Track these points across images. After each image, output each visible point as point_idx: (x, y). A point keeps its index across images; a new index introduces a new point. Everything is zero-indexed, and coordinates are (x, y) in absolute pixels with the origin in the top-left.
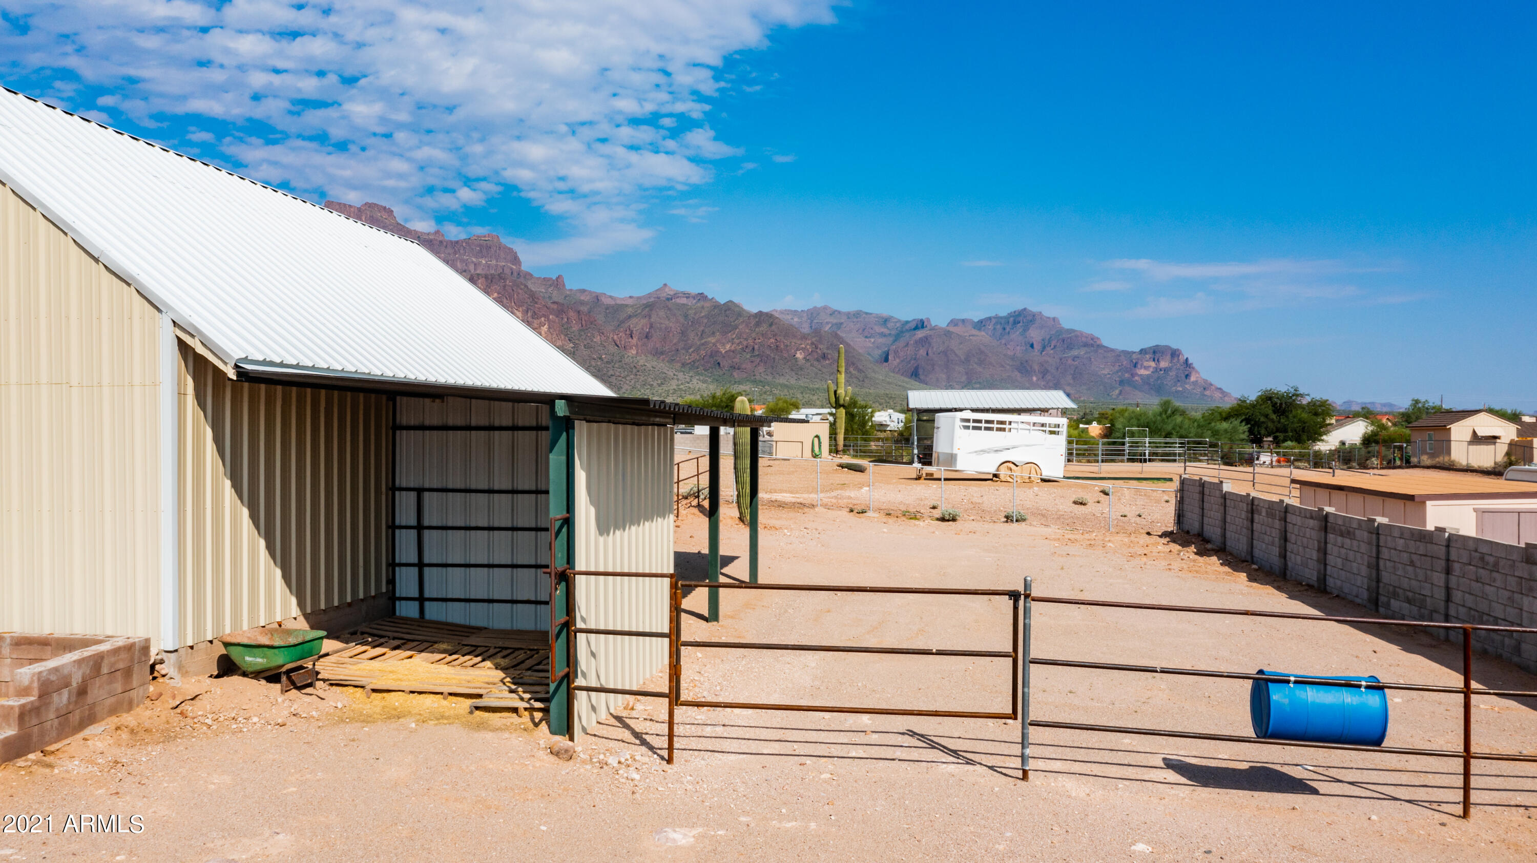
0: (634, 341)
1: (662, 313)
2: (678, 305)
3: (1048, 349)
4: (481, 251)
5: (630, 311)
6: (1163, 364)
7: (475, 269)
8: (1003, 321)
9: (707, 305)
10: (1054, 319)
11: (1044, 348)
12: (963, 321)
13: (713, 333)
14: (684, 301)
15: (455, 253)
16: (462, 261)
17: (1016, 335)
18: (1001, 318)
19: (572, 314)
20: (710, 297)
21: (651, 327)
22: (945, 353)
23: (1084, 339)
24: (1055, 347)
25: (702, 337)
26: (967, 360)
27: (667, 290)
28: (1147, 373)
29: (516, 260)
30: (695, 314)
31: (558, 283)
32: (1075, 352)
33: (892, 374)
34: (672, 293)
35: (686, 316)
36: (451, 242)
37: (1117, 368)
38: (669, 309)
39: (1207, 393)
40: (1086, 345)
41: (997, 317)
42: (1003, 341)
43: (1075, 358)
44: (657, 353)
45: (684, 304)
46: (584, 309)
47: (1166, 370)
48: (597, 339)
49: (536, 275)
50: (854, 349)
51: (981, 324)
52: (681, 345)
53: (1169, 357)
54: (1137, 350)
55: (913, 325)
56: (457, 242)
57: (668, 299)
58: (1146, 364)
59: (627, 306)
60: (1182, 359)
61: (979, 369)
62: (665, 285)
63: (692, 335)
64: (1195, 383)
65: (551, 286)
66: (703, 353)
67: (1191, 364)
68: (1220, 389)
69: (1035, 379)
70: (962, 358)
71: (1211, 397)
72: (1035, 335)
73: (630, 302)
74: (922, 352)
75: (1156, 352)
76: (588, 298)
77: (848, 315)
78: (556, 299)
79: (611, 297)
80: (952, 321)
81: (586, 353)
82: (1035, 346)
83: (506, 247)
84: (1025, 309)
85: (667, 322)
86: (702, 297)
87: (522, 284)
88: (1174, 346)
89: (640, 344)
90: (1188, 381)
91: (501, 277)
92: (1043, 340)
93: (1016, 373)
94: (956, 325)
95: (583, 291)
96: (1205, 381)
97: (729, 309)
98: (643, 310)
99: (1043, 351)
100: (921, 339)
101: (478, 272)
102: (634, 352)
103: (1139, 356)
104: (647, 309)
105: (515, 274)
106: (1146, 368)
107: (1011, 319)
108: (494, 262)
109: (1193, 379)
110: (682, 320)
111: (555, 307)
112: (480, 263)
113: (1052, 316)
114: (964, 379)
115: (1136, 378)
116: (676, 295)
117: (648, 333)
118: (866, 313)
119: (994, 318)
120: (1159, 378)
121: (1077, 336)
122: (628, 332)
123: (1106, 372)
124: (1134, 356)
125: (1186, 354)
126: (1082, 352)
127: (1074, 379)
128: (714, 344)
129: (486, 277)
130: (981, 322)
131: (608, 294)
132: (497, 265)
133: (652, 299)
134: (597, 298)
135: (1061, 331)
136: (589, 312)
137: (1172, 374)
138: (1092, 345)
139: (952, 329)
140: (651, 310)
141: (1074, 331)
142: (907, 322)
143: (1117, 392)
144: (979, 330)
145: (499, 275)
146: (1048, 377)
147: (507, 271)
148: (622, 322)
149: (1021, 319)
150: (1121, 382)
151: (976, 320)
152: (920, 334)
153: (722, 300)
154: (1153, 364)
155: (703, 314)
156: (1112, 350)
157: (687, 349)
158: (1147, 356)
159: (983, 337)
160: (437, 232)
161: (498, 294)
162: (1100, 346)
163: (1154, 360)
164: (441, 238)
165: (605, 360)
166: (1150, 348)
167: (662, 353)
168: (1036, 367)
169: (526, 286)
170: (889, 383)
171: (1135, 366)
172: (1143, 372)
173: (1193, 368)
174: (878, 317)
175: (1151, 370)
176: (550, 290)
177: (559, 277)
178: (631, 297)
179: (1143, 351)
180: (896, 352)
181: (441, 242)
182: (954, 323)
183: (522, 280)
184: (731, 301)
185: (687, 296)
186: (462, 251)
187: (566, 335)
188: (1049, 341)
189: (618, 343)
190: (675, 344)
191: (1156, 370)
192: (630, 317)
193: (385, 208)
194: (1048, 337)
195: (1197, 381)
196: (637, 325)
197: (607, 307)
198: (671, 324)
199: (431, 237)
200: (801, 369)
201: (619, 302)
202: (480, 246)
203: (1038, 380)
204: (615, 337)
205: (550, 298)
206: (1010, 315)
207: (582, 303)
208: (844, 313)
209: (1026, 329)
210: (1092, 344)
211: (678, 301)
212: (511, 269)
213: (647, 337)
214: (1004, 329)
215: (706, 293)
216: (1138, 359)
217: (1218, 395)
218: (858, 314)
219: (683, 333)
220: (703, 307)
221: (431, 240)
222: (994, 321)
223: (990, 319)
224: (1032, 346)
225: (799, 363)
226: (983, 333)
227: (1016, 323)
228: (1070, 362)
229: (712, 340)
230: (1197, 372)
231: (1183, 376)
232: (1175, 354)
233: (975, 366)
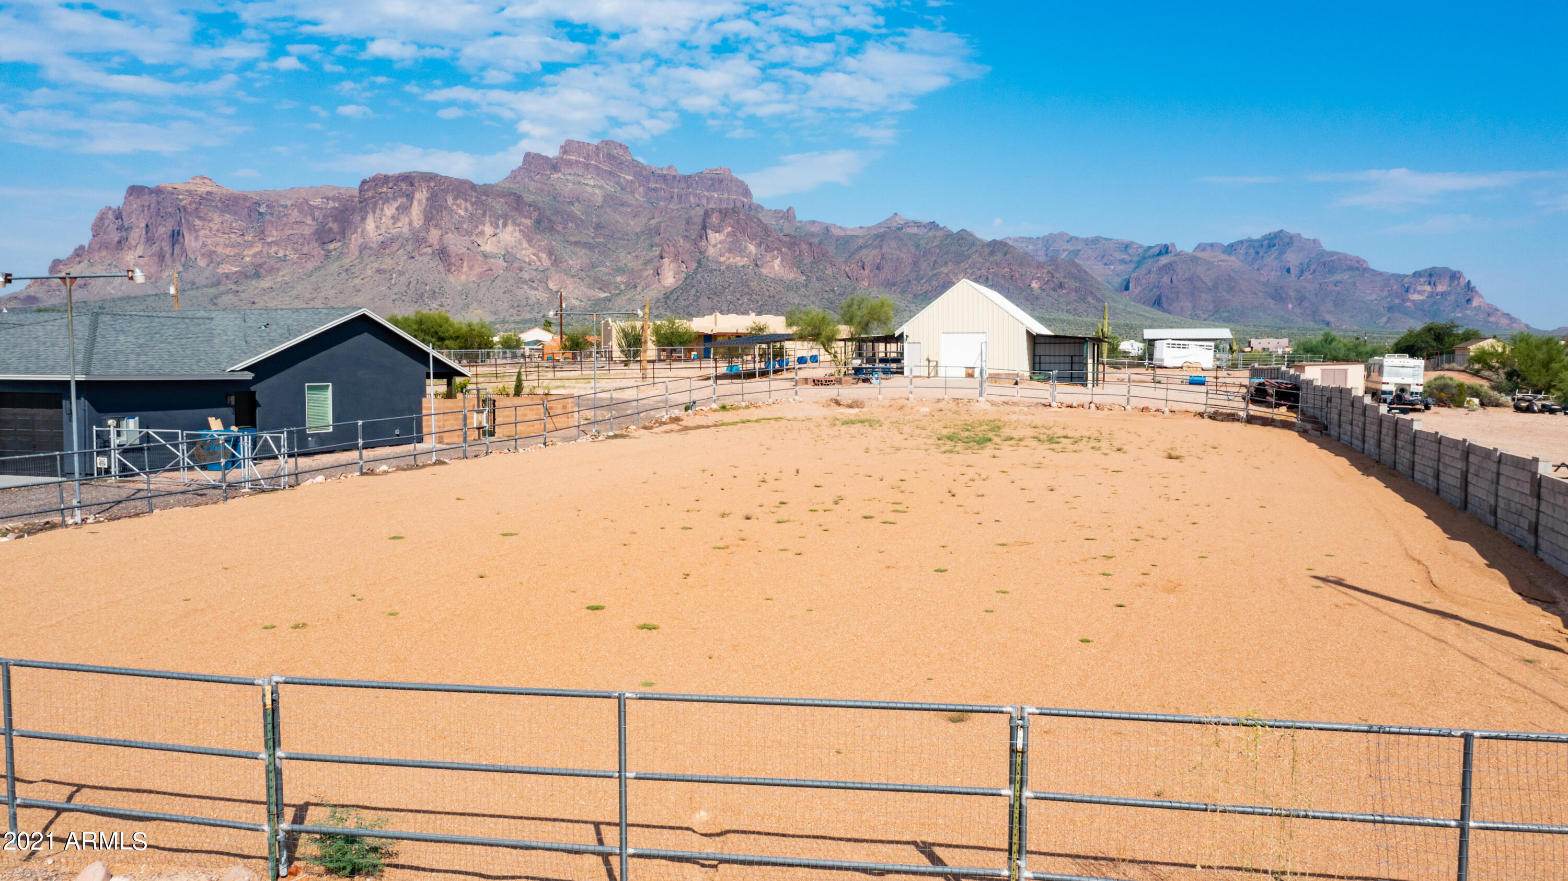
0: (867, 271)
1: (893, 244)
2: (909, 234)
3: (1307, 273)
4: (713, 184)
5: (861, 242)
6: (1441, 288)
7: (708, 203)
8: (1256, 245)
9: (939, 234)
10: (1314, 241)
11: (1302, 272)
12: (1212, 245)
13: (946, 263)
14: (915, 230)
15: (688, 187)
16: (696, 195)
17: (1270, 259)
18: (1255, 241)
19: (804, 246)
20: (942, 226)
21: (883, 257)
22: (1190, 280)
23: (1348, 263)
24: (1315, 271)
25: (934, 268)
26: (1216, 286)
27: (897, 219)
28: (1421, 298)
29: (747, 192)
30: (927, 243)
31: (788, 215)
32: (1337, 277)
33: (1133, 303)
34: (902, 222)
35: (917, 246)
36: (684, 177)
37: (1385, 293)
38: (901, 240)
39: (1492, 319)
40: (1350, 268)
41: (1250, 241)
42: (1256, 267)
43: (1336, 283)
44: (889, 285)
45: (915, 234)
46: (816, 241)
47: (1443, 294)
48: (829, 271)
49: (767, 207)
50: (1092, 277)
51: (1231, 249)
52: (913, 275)
53: (1447, 280)
54: (1410, 272)
55: (1156, 250)
56: (690, 177)
57: (899, 229)
58: (1419, 288)
59: (857, 237)
60: (1463, 282)
61: (1228, 297)
62: (896, 214)
63: (923, 265)
64: (1478, 309)
65: (782, 218)
66: (935, 283)
67: (1474, 287)
68: (1508, 315)
69: (1290, 306)
70: (1210, 285)
71: (1497, 324)
72: (1293, 258)
73: (860, 233)
74: (1166, 279)
75: (1432, 275)
76: (818, 229)
77: (1087, 241)
78: (786, 232)
79: (840, 228)
80: (1199, 245)
81: (817, 285)
82: (1292, 270)
83: (737, 180)
84: (1282, 231)
85: (898, 253)
86: (933, 225)
87: (755, 217)
88: (1454, 268)
89: (872, 275)
90: (1469, 306)
91: (735, 211)
92: (1301, 264)
93: (1270, 300)
94: (1204, 250)
95: (813, 222)
96: (1490, 306)
97: (962, 238)
98: (874, 241)
99: (1300, 276)
100: (1165, 265)
101: (710, 206)
102: (866, 284)
103: (1412, 280)
104: (878, 240)
105: (747, 207)
106: (1420, 293)
107: (1266, 242)
108: (726, 196)
109: (1475, 303)
110: (913, 250)
111: (787, 239)
112: (712, 197)
113: (1312, 238)
114: (1211, 307)
115: (1408, 304)
116: (907, 224)
117: (879, 264)
118: (1106, 239)
119: (1247, 241)
120: (1435, 303)
121: (1340, 260)
122: (860, 264)
123: (1373, 297)
124: (1406, 280)
125: (1468, 276)
126: (1345, 276)
127: (1335, 305)
128: (947, 275)
129: (720, 211)
130: (1231, 246)
131: (838, 224)
132: (728, 199)
133: (882, 230)
134: (827, 229)
135: (1323, 253)
136: (820, 244)
137: (1452, 298)
138: (1358, 269)
139: (1199, 254)
140: (882, 241)
141: (1335, 253)
142: (1150, 248)
143: (1385, 319)
144: (1230, 254)
145: (733, 209)
146: (1306, 304)
147: (739, 204)
148: (853, 253)
149: (1277, 241)
150: (1390, 309)
151: (1226, 244)
152: (1164, 260)
153: (955, 229)
154: (1428, 288)
155: (934, 244)
156: (1381, 274)
157: (919, 279)
158: (1422, 280)
159: (1234, 262)
160: (670, 167)
161: (733, 227)
162: (1367, 270)
163: (1430, 284)
164: (673, 173)
165: (837, 292)
166: (1426, 270)
167: (894, 284)
168: (1292, 293)
169: (759, 219)
170: (1130, 313)
171: (1407, 291)
172: (1416, 297)
173: (1476, 292)
174: (1117, 242)
175: (1426, 294)
176: (781, 222)
177: (788, 210)
178: (861, 227)
179: (1417, 275)
180: (1137, 280)
181: (674, 177)
182: (1201, 247)
183: (753, 213)
184: (963, 230)
185: (918, 225)
186: (694, 186)
187: (798, 268)
188: (1309, 265)
189: (850, 275)
190: (907, 275)
191: (1432, 295)
192: (861, 248)
193: (621, 145)
194: (1307, 261)
195: (1480, 306)
196: (870, 256)
197: (838, 239)
198: (902, 255)
199: (665, 172)
200: (1037, 299)
201: (849, 233)
202: (712, 179)
203: (1294, 307)
204: (847, 269)
205: (781, 230)
206: (1265, 238)
207: (813, 235)
208: (1082, 239)
209: (1282, 252)
210: (1358, 267)
211: (909, 230)
212: (743, 202)
213: (878, 268)
214: (1258, 253)
215: (937, 222)
216: (1411, 283)
217: (1504, 321)
218: (1096, 241)
219: (915, 263)
220: (935, 237)
221: (665, 176)
222: (1246, 245)
223: (1242, 242)
224: (1288, 271)
225: (1035, 293)
226: (1233, 258)
227: (1270, 246)
228: (1331, 287)
229: (945, 270)
230: (1480, 296)
231: (1464, 301)
232: (1454, 276)
233: (1224, 293)
